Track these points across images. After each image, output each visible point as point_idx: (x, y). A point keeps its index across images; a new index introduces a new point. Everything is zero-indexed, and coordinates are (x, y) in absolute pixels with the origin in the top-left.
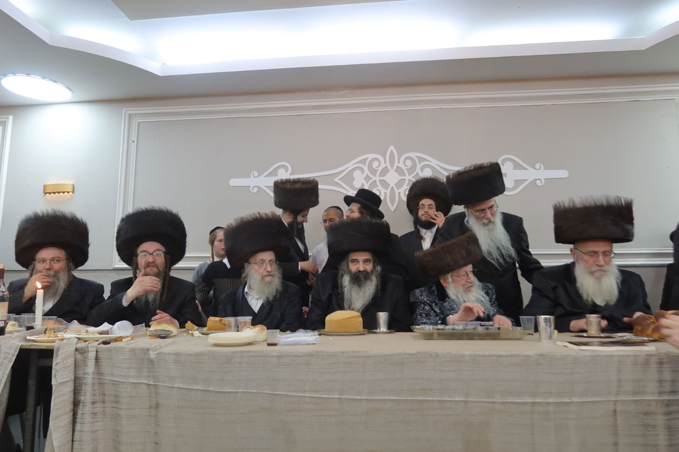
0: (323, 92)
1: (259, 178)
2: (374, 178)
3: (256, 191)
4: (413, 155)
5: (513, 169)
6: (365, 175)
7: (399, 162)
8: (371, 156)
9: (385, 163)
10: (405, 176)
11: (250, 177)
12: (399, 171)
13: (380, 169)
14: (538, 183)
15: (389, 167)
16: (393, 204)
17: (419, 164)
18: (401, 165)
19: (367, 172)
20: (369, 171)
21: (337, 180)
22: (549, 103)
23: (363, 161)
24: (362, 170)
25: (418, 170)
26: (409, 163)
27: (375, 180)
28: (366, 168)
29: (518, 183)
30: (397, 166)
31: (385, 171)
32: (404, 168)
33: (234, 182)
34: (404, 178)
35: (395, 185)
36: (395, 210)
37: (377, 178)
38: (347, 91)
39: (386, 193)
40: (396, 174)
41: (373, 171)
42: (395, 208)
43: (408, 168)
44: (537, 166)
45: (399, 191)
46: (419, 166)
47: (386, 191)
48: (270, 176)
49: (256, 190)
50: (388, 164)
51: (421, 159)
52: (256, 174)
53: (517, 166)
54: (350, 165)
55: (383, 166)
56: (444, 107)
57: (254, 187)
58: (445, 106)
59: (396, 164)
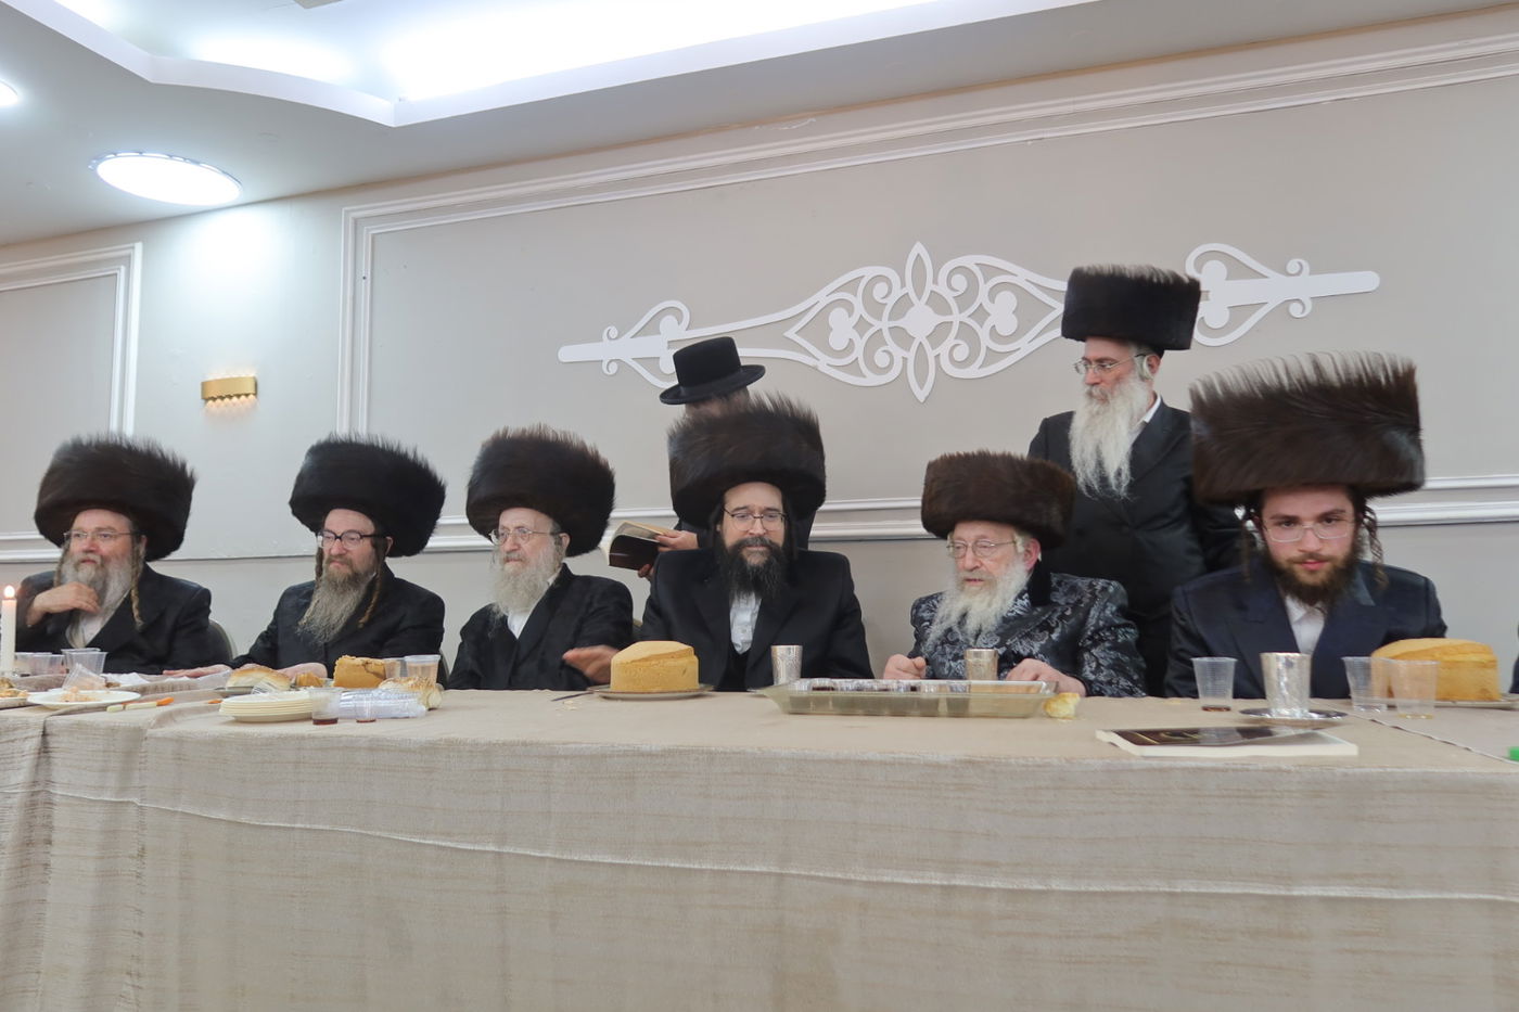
0: (757, 128)
1: (620, 340)
2: (877, 325)
3: (615, 371)
4: (969, 261)
5: (1227, 279)
6: (855, 318)
7: (935, 281)
8: (869, 272)
9: (903, 285)
10: (951, 313)
11: (601, 340)
12: (937, 304)
13: (891, 302)
14: (1295, 310)
15: (913, 296)
16: (921, 386)
17: (985, 282)
18: (942, 289)
19: (859, 309)
20: (865, 308)
21: (791, 334)
22: (1324, 97)
23: (851, 286)
24: (850, 308)
25: (983, 297)
26: (960, 283)
27: (881, 330)
28: (857, 302)
29: (1239, 312)
30: (932, 292)
31: (903, 305)
32: (949, 296)
33: (568, 354)
34: (947, 318)
35: (927, 337)
36: (927, 398)
37: (884, 324)
38: (814, 120)
39: (905, 359)
40: (929, 310)
41: (875, 308)
42: (927, 394)
43: (956, 294)
44: (1293, 266)
45: (936, 352)
46: (984, 289)
47: (905, 354)
48: (645, 335)
49: (614, 368)
50: (909, 288)
51: (989, 271)
52: (614, 332)
53: (1237, 270)
54: (822, 298)
55: (897, 293)
56: (1045, 136)
57: (611, 361)
58: (1049, 133)
59: (930, 286)
